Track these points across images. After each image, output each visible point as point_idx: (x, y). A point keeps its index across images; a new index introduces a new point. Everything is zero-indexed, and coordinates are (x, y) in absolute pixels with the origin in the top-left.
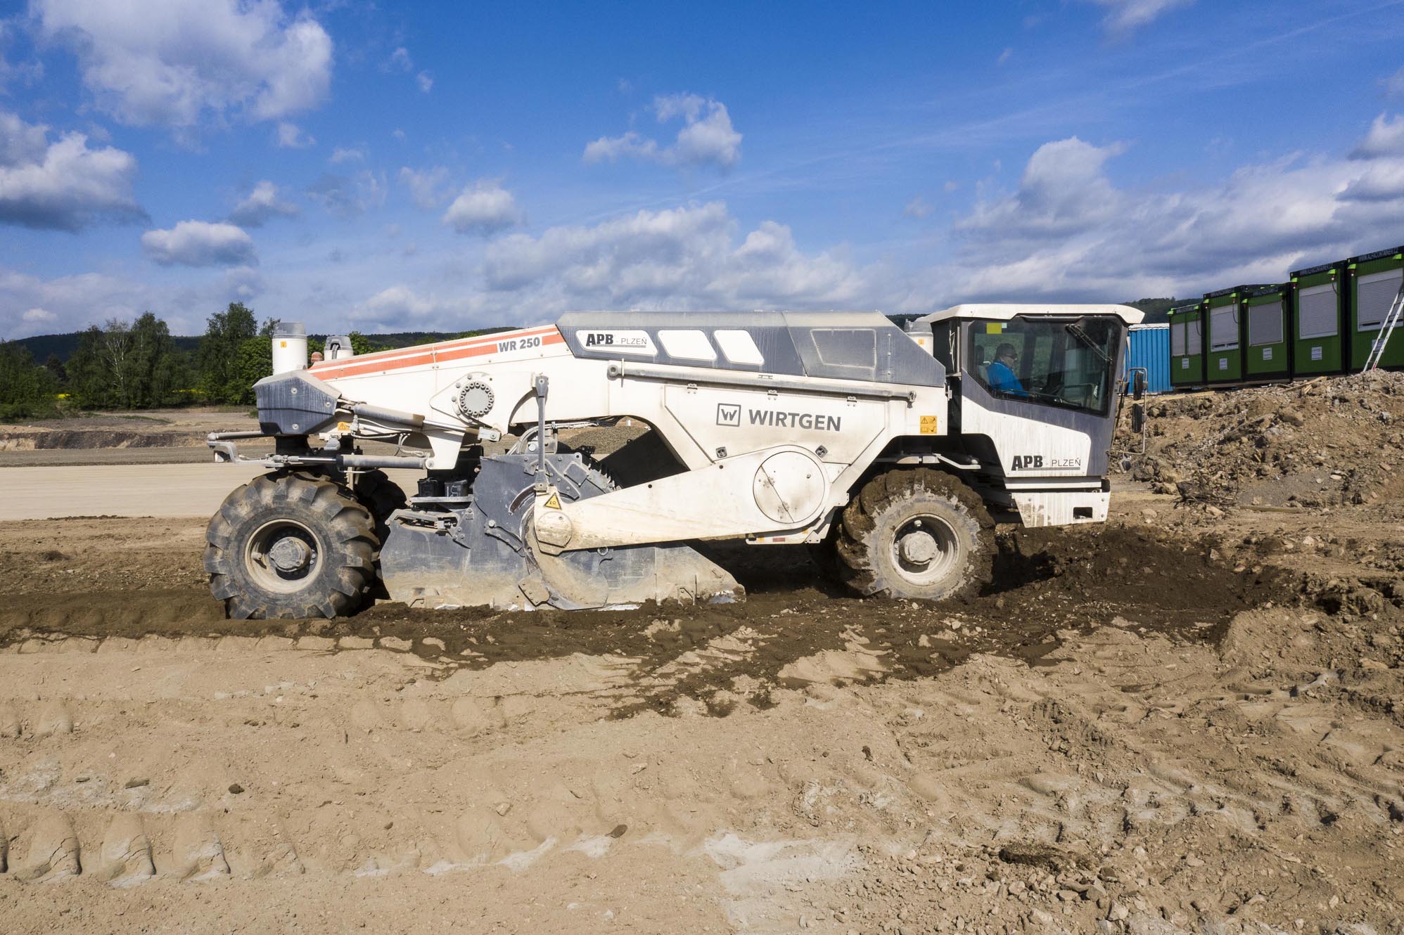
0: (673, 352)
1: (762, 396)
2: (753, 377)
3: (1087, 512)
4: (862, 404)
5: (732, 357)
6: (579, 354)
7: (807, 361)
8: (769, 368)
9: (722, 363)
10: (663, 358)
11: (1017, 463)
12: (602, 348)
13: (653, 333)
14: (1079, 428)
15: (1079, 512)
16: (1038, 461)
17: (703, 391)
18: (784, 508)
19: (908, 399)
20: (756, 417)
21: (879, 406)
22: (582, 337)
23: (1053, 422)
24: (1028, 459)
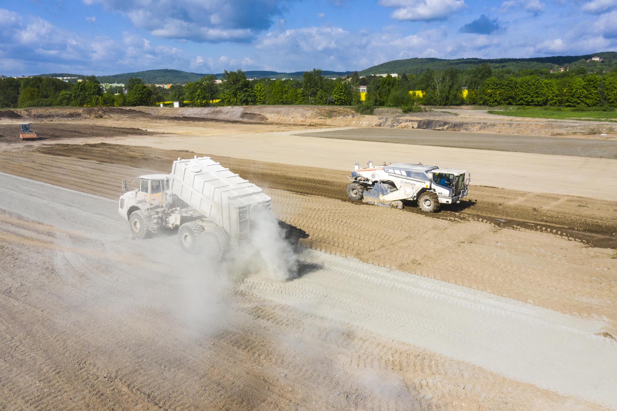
0: (396, 173)
1: (406, 180)
2: (405, 177)
3: (448, 202)
4: (418, 182)
5: (403, 174)
6: (385, 172)
7: (412, 176)
8: (407, 176)
9: (401, 175)
10: (395, 173)
11: (439, 193)
12: (388, 171)
13: (394, 170)
14: (448, 189)
15: (447, 202)
16: (442, 194)
17: (399, 178)
18: (407, 195)
19: (425, 183)
20: (405, 182)
21: (420, 183)
22: (386, 170)
23: (444, 188)
24: (440, 193)
